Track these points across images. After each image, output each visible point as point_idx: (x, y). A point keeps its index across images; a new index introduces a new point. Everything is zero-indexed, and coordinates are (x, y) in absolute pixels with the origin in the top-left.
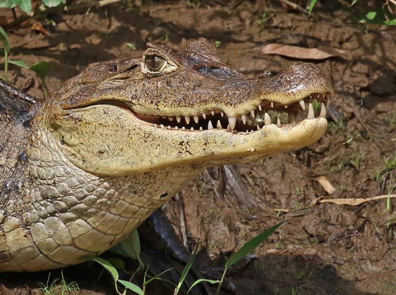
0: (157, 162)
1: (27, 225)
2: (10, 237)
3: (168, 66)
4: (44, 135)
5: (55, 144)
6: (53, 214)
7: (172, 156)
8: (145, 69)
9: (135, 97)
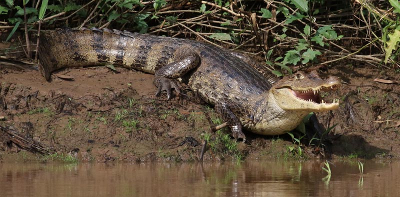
0: (296, 108)
1: (268, 121)
2: (264, 124)
3: (302, 77)
4: (271, 95)
5: (273, 98)
6: (274, 118)
7: (299, 107)
8: (296, 78)
9: (292, 85)
